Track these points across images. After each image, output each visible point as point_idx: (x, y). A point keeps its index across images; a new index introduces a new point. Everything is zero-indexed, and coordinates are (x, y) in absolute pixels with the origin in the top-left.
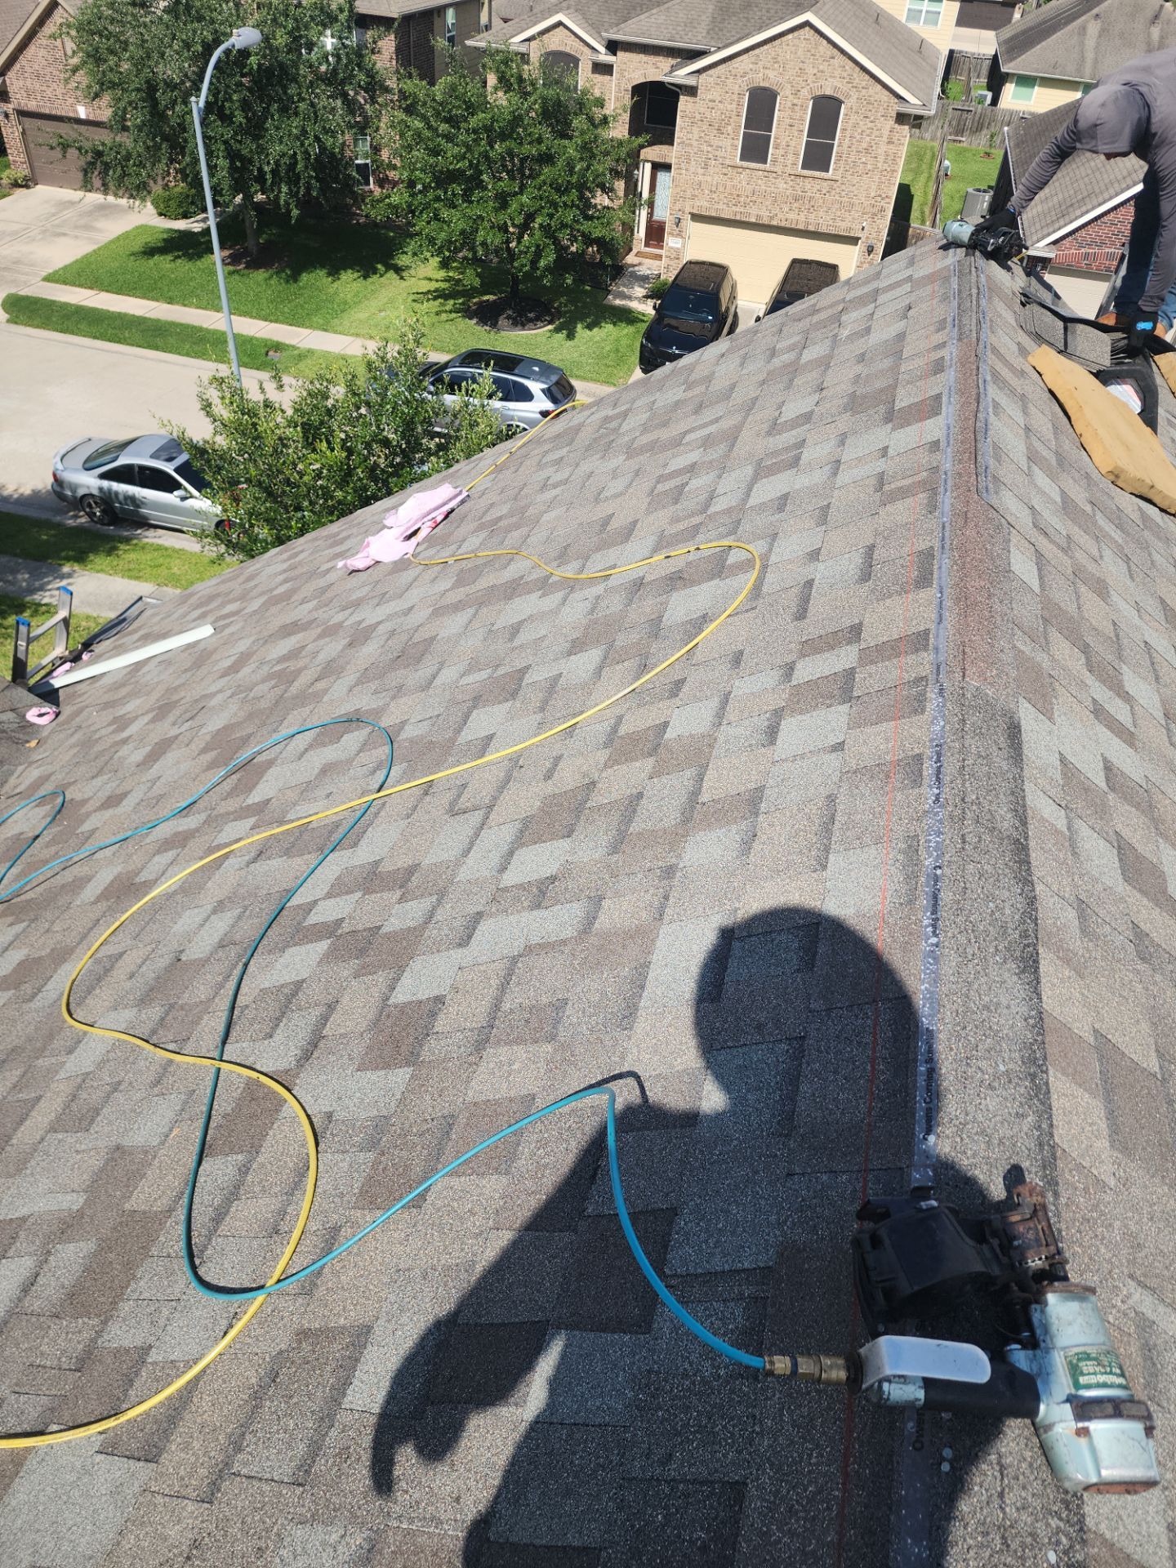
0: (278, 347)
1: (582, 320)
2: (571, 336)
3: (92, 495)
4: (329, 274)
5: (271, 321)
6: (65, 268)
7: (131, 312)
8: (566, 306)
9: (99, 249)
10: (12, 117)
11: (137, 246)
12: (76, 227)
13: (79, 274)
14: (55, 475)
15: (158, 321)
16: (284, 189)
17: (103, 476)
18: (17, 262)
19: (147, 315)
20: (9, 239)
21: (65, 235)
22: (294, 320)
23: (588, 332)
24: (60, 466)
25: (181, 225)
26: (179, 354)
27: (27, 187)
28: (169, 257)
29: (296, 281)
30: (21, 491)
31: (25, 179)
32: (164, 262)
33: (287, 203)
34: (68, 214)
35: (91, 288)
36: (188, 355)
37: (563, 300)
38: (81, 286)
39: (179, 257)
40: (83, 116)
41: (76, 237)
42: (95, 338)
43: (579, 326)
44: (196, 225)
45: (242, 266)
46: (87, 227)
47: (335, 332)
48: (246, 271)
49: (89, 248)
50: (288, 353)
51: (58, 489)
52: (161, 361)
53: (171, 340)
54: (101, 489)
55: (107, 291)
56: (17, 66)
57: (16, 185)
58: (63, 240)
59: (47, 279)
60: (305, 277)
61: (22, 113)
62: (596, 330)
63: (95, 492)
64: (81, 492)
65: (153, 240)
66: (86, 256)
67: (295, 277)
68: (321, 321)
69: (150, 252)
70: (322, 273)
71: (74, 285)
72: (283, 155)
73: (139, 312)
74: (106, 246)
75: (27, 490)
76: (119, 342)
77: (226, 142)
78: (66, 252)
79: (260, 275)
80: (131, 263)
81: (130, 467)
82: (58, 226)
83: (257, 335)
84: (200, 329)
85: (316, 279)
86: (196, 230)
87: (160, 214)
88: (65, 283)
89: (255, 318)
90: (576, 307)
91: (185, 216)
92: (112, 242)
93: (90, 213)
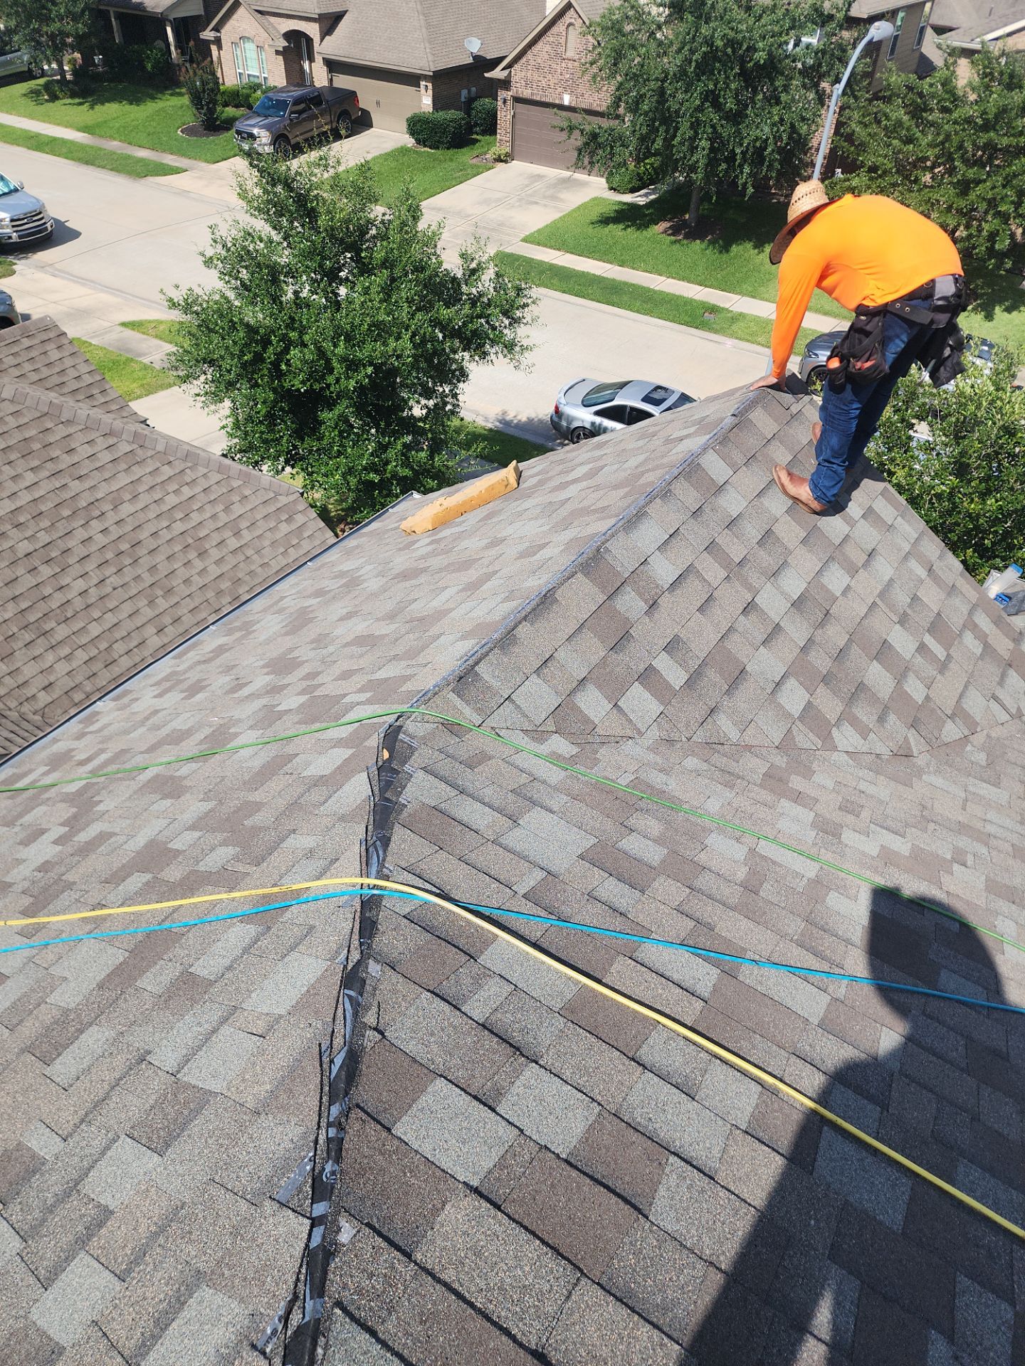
0: (714, 309)
1: (1000, 303)
2: (989, 317)
3: (584, 428)
4: (755, 247)
5: (706, 286)
6: (539, 231)
7: (592, 272)
8: (982, 288)
9: (564, 216)
10: (508, 103)
11: (594, 216)
12: (545, 197)
13: (550, 237)
14: (557, 408)
15: (614, 280)
16: (747, 169)
17: (598, 413)
18: (502, 224)
19: (604, 275)
20: (494, 205)
21: (536, 203)
22: (725, 286)
23: (1006, 313)
24: (563, 401)
25: (628, 198)
26: (631, 310)
27: (506, 162)
28: (621, 226)
29: (727, 251)
30: (519, 418)
31: (507, 155)
32: (616, 230)
33: (746, 183)
34: (538, 185)
35: (559, 250)
36: (638, 312)
37: (979, 282)
38: (551, 247)
39: (629, 226)
40: (566, 103)
41: (545, 205)
42: (564, 292)
43: (997, 308)
44: (639, 199)
45: (681, 237)
46: (553, 198)
47: (762, 299)
48: (685, 242)
49: (557, 216)
50: (722, 315)
51: (555, 419)
52: (615, 315)
53: (625, 298)
54: (593, 424)
55: (572, 253)
56: (524, 60)
57: (499, 160)
58: (535, 207)
59: (525, 240)
60: (735, 249)
61: (517, 100)
62: (1015, 313)
63: (588, 426)
64: (575, 424)
65: (609, 210)
66: (554, 222)
67: (726, 249)
68: (750, 289)
69: (605, 221)
70: (749, 245)
71: (545, 246)
72: (757, 139)
73: (598, 273)
74: (569, 214)
75: (523, 418)
76: (583, 297)
77: (713, 127)
78: (539, 218)
79: (697, 245)
80: (590, 229)
81: (623, 408)
82: (531, 195)
83: (696, 298)
84: (649, 290)
85: (744, 251)
86: (642, 203)
87: (611, 189)
88: (539, 244)
89: (693, 283)
90: (993, 290)
91: (633, 191)
92: (574, 210)
93: (555, 186)
